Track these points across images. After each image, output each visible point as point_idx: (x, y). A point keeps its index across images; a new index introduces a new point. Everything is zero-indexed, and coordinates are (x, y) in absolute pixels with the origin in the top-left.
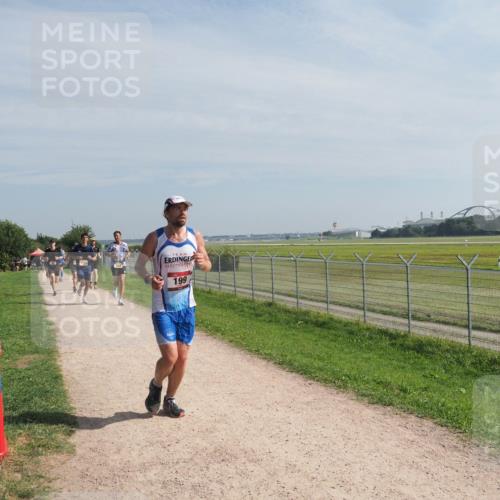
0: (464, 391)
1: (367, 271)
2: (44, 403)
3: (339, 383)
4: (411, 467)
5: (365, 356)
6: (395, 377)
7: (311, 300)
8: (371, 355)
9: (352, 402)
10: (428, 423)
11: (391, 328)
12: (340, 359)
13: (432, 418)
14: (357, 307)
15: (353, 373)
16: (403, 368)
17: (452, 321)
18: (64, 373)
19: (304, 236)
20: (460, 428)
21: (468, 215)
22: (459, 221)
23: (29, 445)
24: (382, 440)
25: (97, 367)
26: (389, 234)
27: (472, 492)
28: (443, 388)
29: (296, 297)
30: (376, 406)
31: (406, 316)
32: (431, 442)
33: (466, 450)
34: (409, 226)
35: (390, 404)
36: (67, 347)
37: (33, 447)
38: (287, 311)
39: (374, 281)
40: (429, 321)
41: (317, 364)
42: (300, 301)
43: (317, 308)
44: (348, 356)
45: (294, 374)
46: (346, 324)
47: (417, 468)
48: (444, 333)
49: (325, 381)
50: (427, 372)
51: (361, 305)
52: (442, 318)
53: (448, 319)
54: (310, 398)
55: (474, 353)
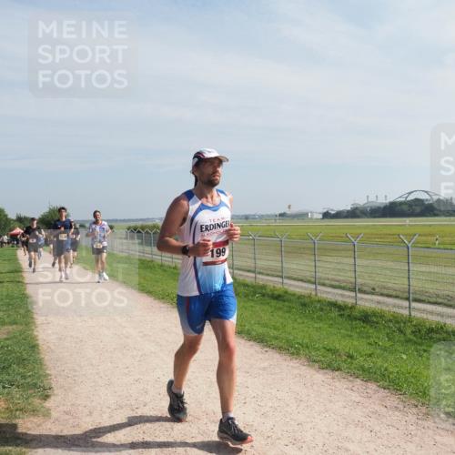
0: (404, 357)
1: (319, 249)
2: (21, 370)
3: (292, 350)
4: (357, 425)
5: (316, 325)
6: (343, 345)
7: (268, 275)
8: (321, 325)
9: (304, 368)
10: (372, 386)
11: (340, 300)
12: (294, 329)
13: (376, 381)
14: (309, 282)
15: (306, 341)
16: (351, 336)
17: (394, 293)
18: (40, 342)
19: (261, 217)
20: (400, 390)
21: (409, 199)
22: (401, 203)
23: (7, 409)
24: (331, 401)
25: (71, 336)
26: (338, 215)
27: (411, 447)
28: (386, 354)
29: (254, 272)
30: (325, 371)
31: (353, 290)
32: (374, 403)
33: (405, 409)
34: (356, 208)
35: (338, 369)
36: (43, 318)
37: (11, 411)
38: (246, 285)
39: (324, 258)
40: (373, 294)
41: (273, 333)
42: (258, 276)
43: (273, 283)
44: (301, 326)
45: (251, 343)
46: (300, 297)
47: (362, 427)
48: (387, 305)
49: (280, 349)
50: (372, 340)
51: (313, 280)
52: (385, 292)
53: (391, 292)
54: (266, 364)
55: (414, 323)
